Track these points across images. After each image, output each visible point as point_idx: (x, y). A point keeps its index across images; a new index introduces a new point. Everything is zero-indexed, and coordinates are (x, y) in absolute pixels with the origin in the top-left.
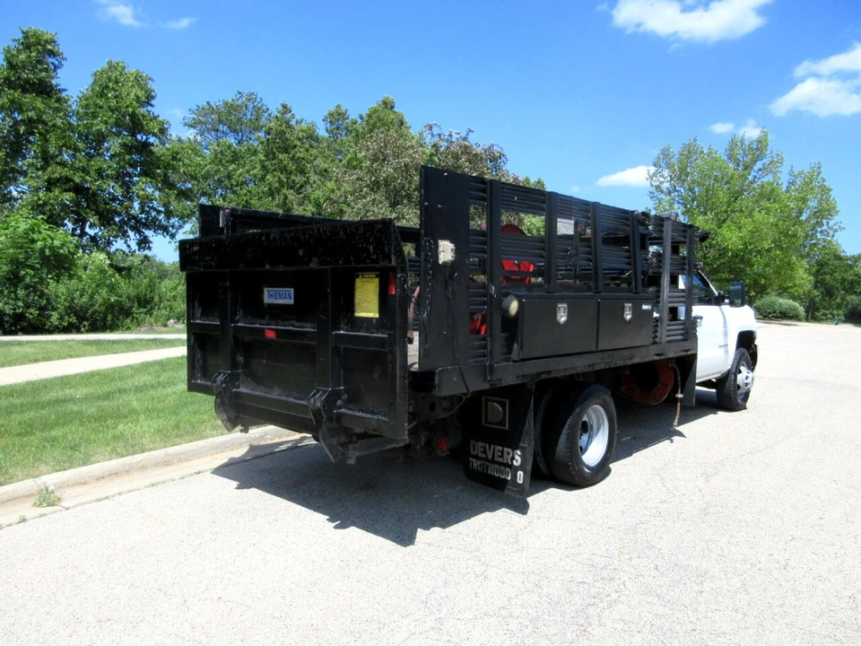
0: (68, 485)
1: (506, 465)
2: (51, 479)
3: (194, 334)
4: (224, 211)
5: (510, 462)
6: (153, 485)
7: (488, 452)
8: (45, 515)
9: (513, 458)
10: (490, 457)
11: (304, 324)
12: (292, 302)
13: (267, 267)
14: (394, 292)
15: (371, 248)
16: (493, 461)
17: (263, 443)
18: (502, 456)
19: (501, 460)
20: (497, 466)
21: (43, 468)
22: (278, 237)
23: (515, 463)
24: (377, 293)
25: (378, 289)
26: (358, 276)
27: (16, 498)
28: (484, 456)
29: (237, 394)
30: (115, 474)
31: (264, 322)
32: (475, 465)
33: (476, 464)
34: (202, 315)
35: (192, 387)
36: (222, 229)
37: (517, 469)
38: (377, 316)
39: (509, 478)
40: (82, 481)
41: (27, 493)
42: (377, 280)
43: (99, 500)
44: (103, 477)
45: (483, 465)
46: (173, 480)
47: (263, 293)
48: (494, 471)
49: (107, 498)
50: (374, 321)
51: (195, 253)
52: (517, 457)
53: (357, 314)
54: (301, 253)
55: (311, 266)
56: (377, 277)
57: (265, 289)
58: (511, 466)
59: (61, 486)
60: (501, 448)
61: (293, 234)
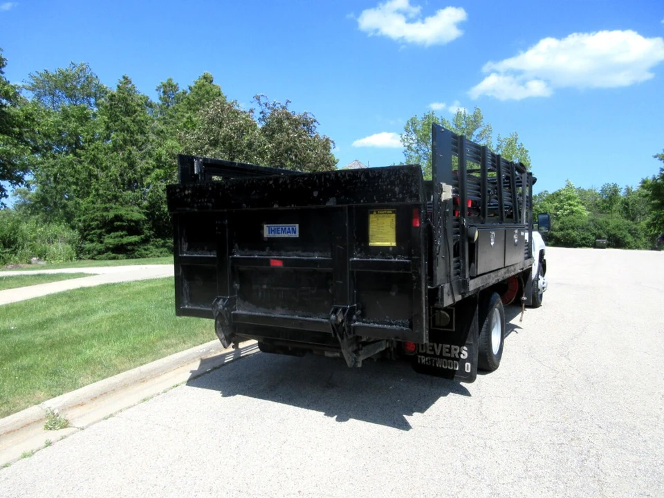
0: (70, 408)
1: (455, 359)
2: (54, 403)
3: (182, 266)
4: (198, 161)
5: (457, 356)
6: (144, 400)
7: (436, 350)
8: (65, 437)
9: (460, 353)
10: (438, 353)
11: (311, 254)
12: (297, 235)
13: (276, 206)
14: (418, 225)
15: (397, 189)
16: (441, 356)
17: (209, 356)
18: (450, 352)
19: (449, 355)
20: (445, 360)
21: (40, 394)
22: (288, 181)
23: (462, 356)
24: (394, 226)
25: (394, 223)
26: (372, 213)
27: (28, 425)
28: (433, 353)
29: (235, 315)
30: (104, 394)
31: (264, 253)
32: (423, 361)
33: (424, 360)
34: (189, 249)
35: (180, 312)
36: (197, 175)
37: (465, 361)
38: (394, 244)
39: (457, 369)
40: (80, 402)
41: (37, 419)
42: (394, 215)
43: (106, 418)
44: (96, 398)
45: (431, 360)
46: (158, 394)
47: (263, 228)
48: (441, 364)
49: (111, 416)
50: (391, 249)
51: (187, 196)
52: (464, 352)
53: (371, 244)
54: (316, 194)
55: (327, 204)
56: (393, 212)
57: (265, 226)
58: (459, 359)
59: (64, 409)
60: (448, 346)
61: (306, 179)
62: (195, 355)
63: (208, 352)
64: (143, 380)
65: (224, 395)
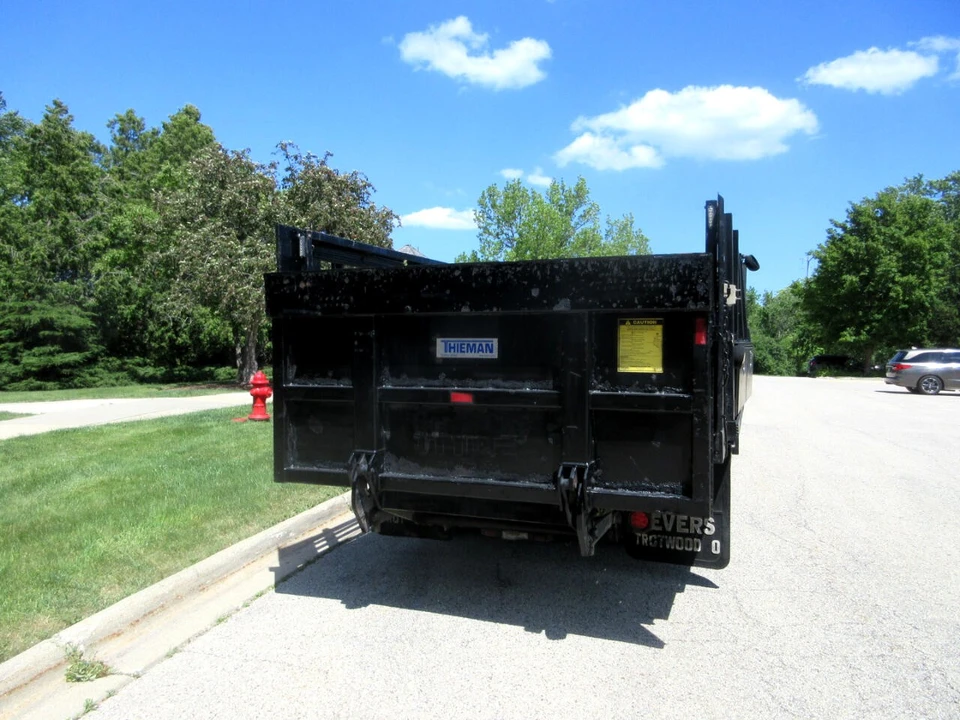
0: (101, 640)
1: (695, 535)
2: (75, 635)
3: (287, 403)
5: (699, 531)
6: (220, 621)
7: (666, 524)
8: (114, 693)
9: (703, 527)
10: (669, 529)
11: (520, 384)
12: (495, 355)
13: (465, 310)
14: (703, 342)
15: (673, 289)
16: (674, 533)
18: (688, 526)
19: (686, 531)
20: (681, 538)
21: (44, 620)
22: (488, 273)
23: (706, 531)
24: (660, 344)
25: (660, 338)
26: (624, 323)
27: (41, 674)
28: (660, 529)
29: (384, 480)
30: (149, 614)
31: (436, 382)
32: (645, 541)
33: (646, 539)
34: (298, 375)
35: (282, 475)
36: (304, 259)
37: (711, 538)
38: (660, 370)
39: (699, 550)
40: (115, 631)
41: (53, 664)
42: (659, 328)
43: (169, 656)
44: (138, 621)
45: (658, 539)
46: (238, 610)
47: (435, 344)
48: (673, 544)
49: (176, 650)
50: (654, 377)
51: (303, 292)
52: (709, 525)
53: (621, 370)
54: (535, 293)
55: (557, 308)
56: (659, 323)
57: (439, 341)
58: (702, 536)
59: (92, 644)
60: (686, 518)
61: (518, 269)
62: (270, 544)
63: (286, 537)
64: (202, 588)
65: (350, 606)
